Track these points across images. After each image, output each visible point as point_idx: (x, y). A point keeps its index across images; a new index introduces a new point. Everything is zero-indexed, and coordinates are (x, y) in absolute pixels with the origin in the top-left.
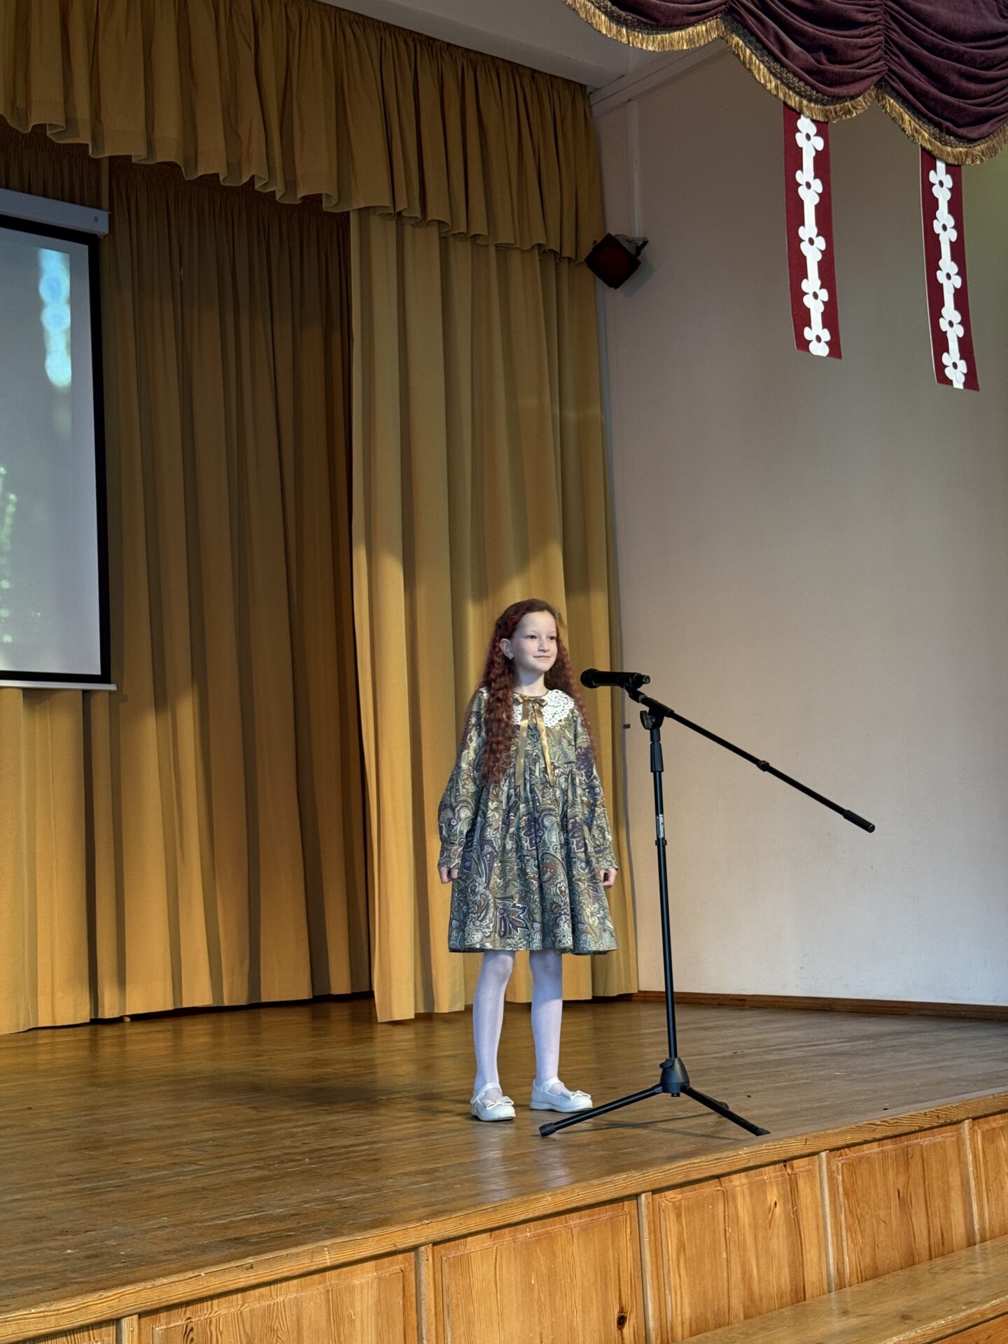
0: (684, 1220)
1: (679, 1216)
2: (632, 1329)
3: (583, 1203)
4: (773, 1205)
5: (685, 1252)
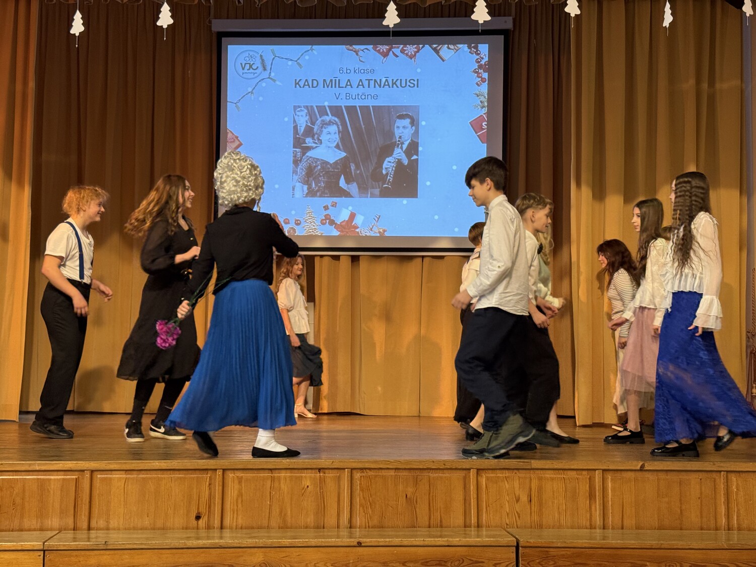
0: (243, 486)
1: (240, 483)
2: (204, 521)
3: (177, 468)
4: (306, 487)
5: (242, 497)
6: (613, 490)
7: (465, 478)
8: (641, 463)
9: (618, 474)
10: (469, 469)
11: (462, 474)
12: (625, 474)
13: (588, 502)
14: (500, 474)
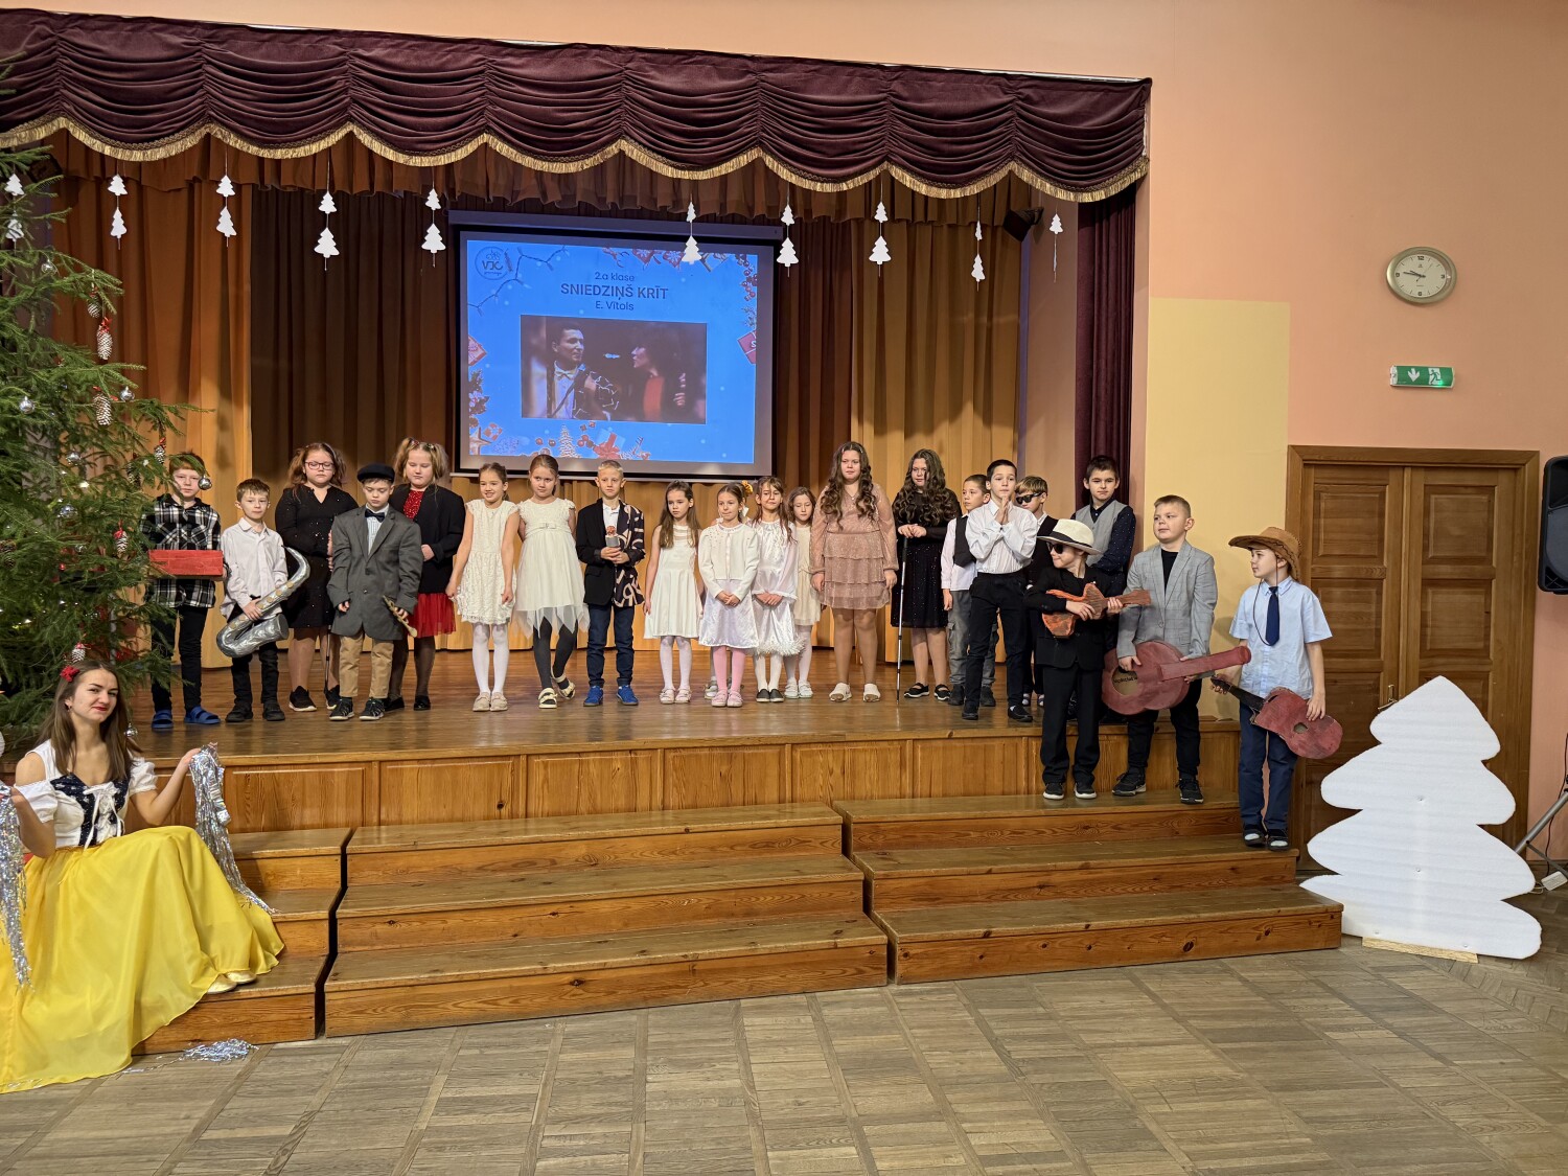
0: (549, 771)
1: (545, 768)
2: (507, 810)
4: (616, 769)
5: (548, 783)
6: (923, 758)
7: (780, 753)
8: (949, 732)
9: (928, 744)
10: (784, 744)
11: (776, 750)
12: (934, 743)
13: (898, 772)
14: (814, 748)
